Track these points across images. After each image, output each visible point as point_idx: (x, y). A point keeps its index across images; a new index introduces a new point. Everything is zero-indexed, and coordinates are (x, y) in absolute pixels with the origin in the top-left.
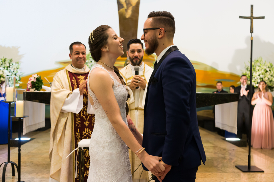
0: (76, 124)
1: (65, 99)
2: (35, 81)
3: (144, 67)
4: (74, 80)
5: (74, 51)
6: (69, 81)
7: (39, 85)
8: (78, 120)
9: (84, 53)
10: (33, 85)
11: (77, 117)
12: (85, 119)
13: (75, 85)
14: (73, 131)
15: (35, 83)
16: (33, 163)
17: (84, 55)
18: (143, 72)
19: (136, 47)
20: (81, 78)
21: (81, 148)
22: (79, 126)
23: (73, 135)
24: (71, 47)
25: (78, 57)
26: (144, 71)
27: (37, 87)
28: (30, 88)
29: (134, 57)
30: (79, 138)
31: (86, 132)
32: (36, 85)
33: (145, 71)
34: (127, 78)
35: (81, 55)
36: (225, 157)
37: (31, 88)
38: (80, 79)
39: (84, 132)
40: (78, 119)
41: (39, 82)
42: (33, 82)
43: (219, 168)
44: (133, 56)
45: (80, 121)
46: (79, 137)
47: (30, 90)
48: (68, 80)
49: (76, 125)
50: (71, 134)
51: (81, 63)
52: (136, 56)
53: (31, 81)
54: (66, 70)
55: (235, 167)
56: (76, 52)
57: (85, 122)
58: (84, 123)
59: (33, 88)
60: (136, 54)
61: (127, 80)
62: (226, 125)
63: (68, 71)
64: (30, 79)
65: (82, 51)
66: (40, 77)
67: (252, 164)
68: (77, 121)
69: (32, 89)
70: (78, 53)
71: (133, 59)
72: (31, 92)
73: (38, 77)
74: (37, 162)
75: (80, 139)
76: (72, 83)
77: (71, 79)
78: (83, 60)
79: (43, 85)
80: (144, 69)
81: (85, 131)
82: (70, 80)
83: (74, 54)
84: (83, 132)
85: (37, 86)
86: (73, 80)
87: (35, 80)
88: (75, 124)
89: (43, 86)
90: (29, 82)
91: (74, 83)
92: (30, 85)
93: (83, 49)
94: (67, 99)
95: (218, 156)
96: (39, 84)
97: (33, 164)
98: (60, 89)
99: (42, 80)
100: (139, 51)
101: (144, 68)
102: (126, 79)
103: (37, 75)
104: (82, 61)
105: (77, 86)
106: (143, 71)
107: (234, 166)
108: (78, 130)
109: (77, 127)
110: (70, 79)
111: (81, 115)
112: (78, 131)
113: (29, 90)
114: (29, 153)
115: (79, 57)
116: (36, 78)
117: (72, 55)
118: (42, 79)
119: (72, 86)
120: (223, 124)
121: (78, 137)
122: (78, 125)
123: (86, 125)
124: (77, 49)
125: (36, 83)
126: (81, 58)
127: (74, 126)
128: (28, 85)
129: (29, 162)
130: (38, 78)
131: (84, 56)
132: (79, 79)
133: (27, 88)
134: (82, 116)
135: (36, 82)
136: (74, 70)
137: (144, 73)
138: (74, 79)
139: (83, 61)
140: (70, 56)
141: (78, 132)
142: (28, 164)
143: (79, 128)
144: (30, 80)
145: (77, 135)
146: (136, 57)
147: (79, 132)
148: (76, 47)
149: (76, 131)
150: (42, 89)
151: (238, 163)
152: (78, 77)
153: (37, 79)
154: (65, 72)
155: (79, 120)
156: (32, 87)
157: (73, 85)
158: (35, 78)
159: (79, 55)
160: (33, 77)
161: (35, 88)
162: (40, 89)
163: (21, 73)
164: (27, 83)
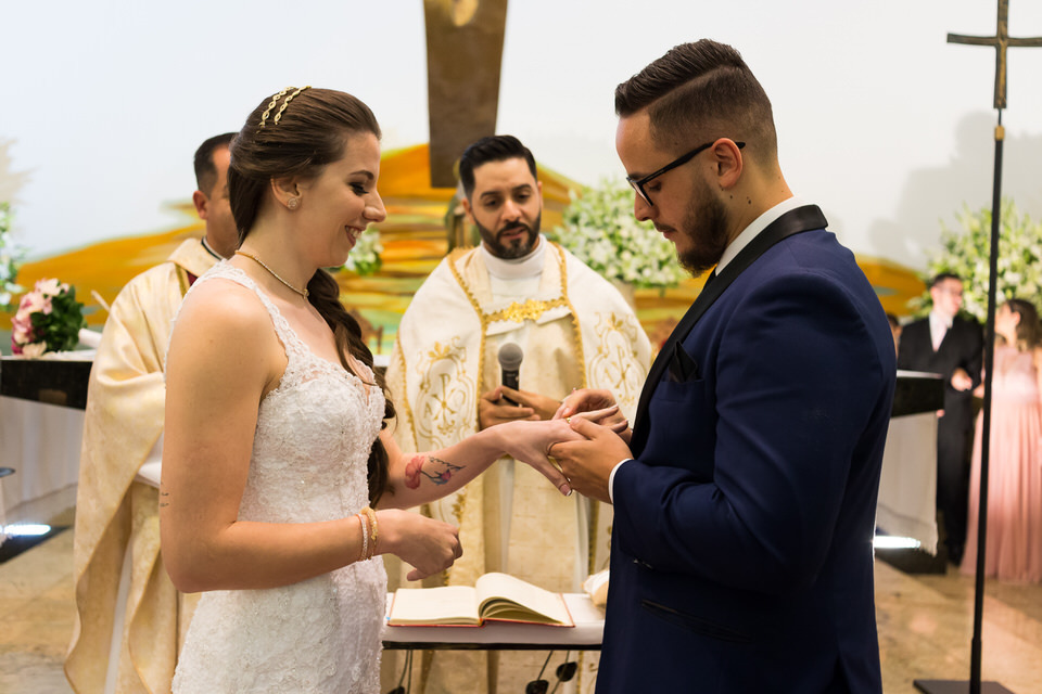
2: (48, 310)
7: (65, 329)
10: (41, 328)
15: (49, 321)
24: (205, 161)
27: (57, 339)
28: (27, 340)
29: (503, 225)
32: (54, 328)
33: (569, 281)
37: (30, 342)
41: (66, 317)
42: (37, 318)
44: (498, 220)
47: (25, 350)
52: (513, 221)
53: (31, 310)
54: (178, 267)
59: (36, 341)
63: (188, 274)
64: (23, 302)
66: (71, 294)
69: (32, 346)
72: (29, 358)
73: (62, 291)
79: (86, 327)
83: (222, 194)
85: (60, 334)
87: (46, 305)
89: (84, 334)
90: (22, 315)
92: (24, 330)
96: (65, 325)
98: (136, 374)
99: (81, 305)
100: (521, 194)
102: (485, 317)
103: (59, 285)
107: (907, 681)
113: (19, 349)
114: (34, 600)
116: (50, 299)
117: (209, 197)
118: (79, 299)
125: (52, 319)
128: (15, 329)
130: (63, 296)
133: (13, 339)
135: (51, 315)
137: (564, 286)
140: (199, 201)
144: (28, 305)
150: (78, 346)
153: (57, 302)
154: (175, 276)
156: (34, 337)
158: (46, 296)
160: (39, 290)
161: (48, 342)
162: (69, 343)
163: (17, 247)
164: (13, 320)
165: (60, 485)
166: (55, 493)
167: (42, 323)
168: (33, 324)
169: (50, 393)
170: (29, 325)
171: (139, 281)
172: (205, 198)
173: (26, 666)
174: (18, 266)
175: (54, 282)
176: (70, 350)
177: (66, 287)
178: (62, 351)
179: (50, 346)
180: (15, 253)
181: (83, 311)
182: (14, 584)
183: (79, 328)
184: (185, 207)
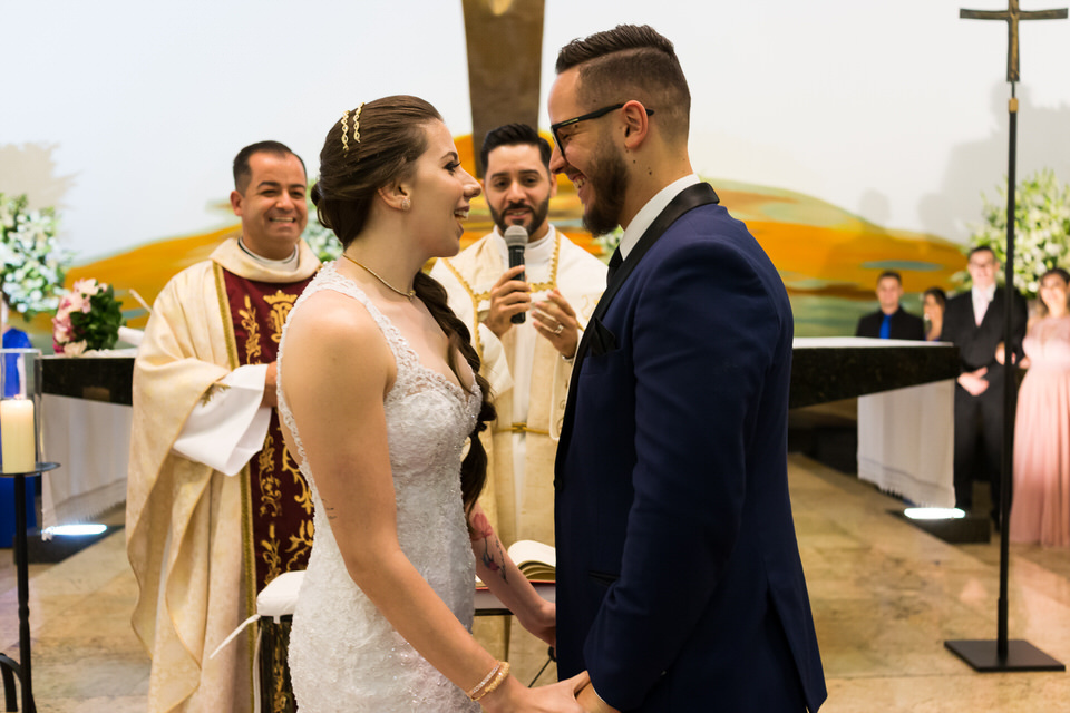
0: (261, 504)
1: (193, 407)
2: (87, 309)
3: (557, 249)
4: (246, 309)
5: (255, 182)
6: (224, 317)
7: (104, 327)
8: (269, 487)
9: (299, 190)
10: (81, 327)
11: (265, 475)
12: (299, 481)
13: (253, 331)
14: (248, 536)
15: (88, 320)
16: (100, 647)
17: (297, 199)
18: (551, 269)
19: (514, 162)
20: (279, 303)
21: (272, 618)
22: (274, 514)
23: (248, 550)
24: (242, 164)
25: (274, 205)
26: (553, 266)
27: (97, 337)
28: (67, 339)
29: (507, 205)
30: (274, 565)
31: (303, 539)
32: (93, 327)
33: (560, 266)
34: (481, 292)
35: (285, 200)
36: (901, 599)
37: (71, 341)
38: (276, 307)
39: (298, 536)
40: (267, 484)
41: (104, 315)
42: (77, 317)
43: (876, 651)
44: (504, 201)
45: (277, 493)
46: (276, 559)
47: (66, 348)
48: (223, 311)
49: (263, 509)
50: (243, 545)
51: (286, 234)
52: (516, 201)
53: (71, 309)
54: (216, 264)
55: (942, 645)
56: (264, 183)
57: (301, 496)
58: (297, 498)
59: (76, 340)
60: (516, 191)
61: (478, 302)
62: (903, 473)
63: (225, 270)
64: (63, 302)
65: (292, 180)
66: (110, 293)
67: (1013, 633)
68: (266, 492)
69: (73, 344)
70: (273, 189)
71: (504, 214)
72: (70, 356)
73: (101, 291)
74: (119, 641)
75: (278, 566)
76: (237, 326)
77: (236, 304)
78: (294, 221)
79: (125, 325)
80: (553, 256)
81: (302, 532)
82: (232, 312)
83: (255, 192)
84: (293, 538)
85: (99, 332)
86: (242, 313)
87: (85, 305)
88: (257, 503)
89: (123, 331)
90: (62, 315)
91: (248, 325)
92: (65, 329)
93: (297, 173)
94: (201, 410)
95: (875, 595)
96: (105, 323)
97: (103, 651)
98: (172, 360)
99: (120, 303)
100: (528, 178)
101: (553, 250)
102: (476, 296)
103: (96, 284)
104: (287, 225)
105: (258, 336)
106: (552, 262)
107: (938, 642)
108: (272, 528)
109: (268, 515)
110: (231, 306)
111: (282, 465)
112: (272, 535)
113: (60, 348)
114: (91, 595)
115: (279, 205)
116: (88, 298)
117: (244, 195)
118: (118, 296)
119: (237, 338)
120: (889, 470)
121: (270, 558)
122: (270, 508)
123: (305, 509)
124: (270, 170)
125: (91, 318)
126: (283, 211)
127: (250, 515)
128: (55, 329)
129: (87, 641)
130: (101, 295)
131: (298, 202)
132: (270, 307)
133: (54, 339)
134: (288, 471)
135: (90, 314)
136: (250, 267)
137: (554, 272)
138: (248, 304)
139: (295, 227)
140: (236, 199)
141: (269, 540)
142: (78, 652)
143: (276, 521)
144: (67, 304)
145: (265, 549)
146: (517, 206)
147: (276, 539)
148: (263, 161)
149: (260, 532)
150: (117, 344)
151: (954, 628)
152: (266, 298)
153: (96, 301)
154: (212, 272)
155: (274, 488)
156: (74, 335)
157: (241, 334)
158: (84, 296)
159: (279, 199)
160: (78, 291)
161: (88, 340)
162: (109, 341)
163: (64, 252)
164: (53, 320)
165: (109, 481)
166: (103, 488)
167: (82, 322)
168: (72, 324)
169: (92, 390)
170: (69, 325)
171: (179, 279)
172: (241, 197)
173: (85, 657)
174: (65, 270)
175: (93, 282)
176: (111, 348)
177: (105, 287)
178: (103, 349)
179: (91, 344)
180: (62, 258)
181: (122, 310)
182: (72, 582)
183: (118, 325)
184: (222, 206)
